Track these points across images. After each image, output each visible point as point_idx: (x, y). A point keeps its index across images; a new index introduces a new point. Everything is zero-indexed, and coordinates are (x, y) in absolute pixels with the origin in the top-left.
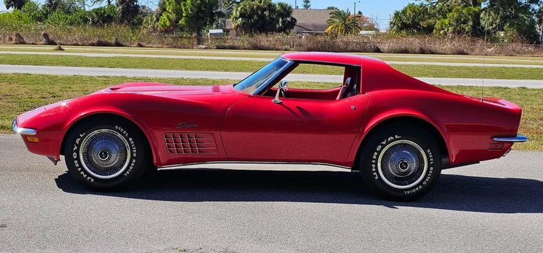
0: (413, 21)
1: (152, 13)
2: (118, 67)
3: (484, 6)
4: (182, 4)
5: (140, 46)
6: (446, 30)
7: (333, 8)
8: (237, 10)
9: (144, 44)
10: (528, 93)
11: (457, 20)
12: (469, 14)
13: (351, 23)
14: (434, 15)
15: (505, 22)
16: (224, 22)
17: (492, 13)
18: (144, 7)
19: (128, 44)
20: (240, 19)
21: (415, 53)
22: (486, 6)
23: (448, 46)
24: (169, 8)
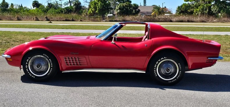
0: (185, 10)
1: (86, 9)
2: (69, 29)
3: (213, 3)
4: (97, 5)
5: (81, 21)
6: (198, 13)
7: (154, 5)
8: (118, 7)
9: (83, 20)
10: (228, 37)
11: (203, 9)
12: (207, 7)
13: (161, 11)
14: (193, 8)
15: (221, 10)
16: (113, 11)
17: (216, 6)
18: (83, 6)
19: (76, 20)
20: (119, 10)
21: (185, 22)
22: (214, 3)
23: (199, 19)
24: (92, 7)
